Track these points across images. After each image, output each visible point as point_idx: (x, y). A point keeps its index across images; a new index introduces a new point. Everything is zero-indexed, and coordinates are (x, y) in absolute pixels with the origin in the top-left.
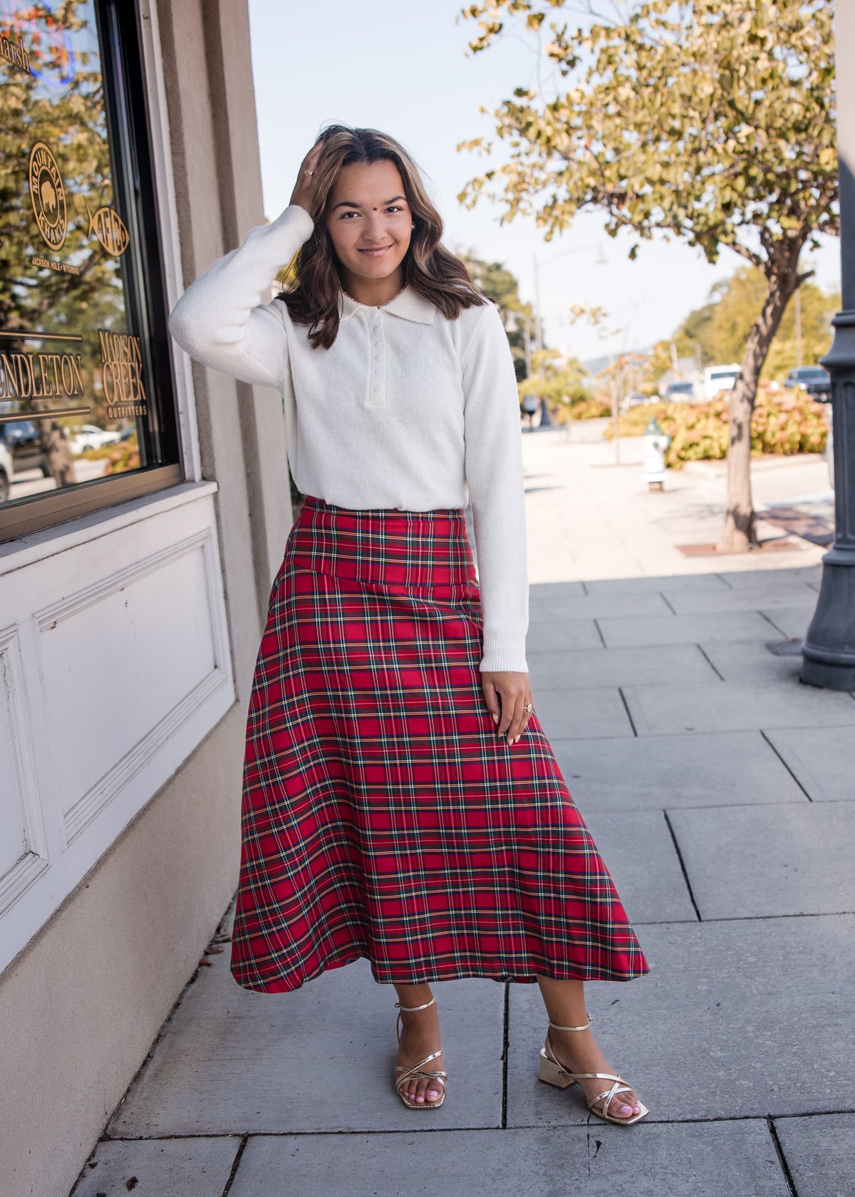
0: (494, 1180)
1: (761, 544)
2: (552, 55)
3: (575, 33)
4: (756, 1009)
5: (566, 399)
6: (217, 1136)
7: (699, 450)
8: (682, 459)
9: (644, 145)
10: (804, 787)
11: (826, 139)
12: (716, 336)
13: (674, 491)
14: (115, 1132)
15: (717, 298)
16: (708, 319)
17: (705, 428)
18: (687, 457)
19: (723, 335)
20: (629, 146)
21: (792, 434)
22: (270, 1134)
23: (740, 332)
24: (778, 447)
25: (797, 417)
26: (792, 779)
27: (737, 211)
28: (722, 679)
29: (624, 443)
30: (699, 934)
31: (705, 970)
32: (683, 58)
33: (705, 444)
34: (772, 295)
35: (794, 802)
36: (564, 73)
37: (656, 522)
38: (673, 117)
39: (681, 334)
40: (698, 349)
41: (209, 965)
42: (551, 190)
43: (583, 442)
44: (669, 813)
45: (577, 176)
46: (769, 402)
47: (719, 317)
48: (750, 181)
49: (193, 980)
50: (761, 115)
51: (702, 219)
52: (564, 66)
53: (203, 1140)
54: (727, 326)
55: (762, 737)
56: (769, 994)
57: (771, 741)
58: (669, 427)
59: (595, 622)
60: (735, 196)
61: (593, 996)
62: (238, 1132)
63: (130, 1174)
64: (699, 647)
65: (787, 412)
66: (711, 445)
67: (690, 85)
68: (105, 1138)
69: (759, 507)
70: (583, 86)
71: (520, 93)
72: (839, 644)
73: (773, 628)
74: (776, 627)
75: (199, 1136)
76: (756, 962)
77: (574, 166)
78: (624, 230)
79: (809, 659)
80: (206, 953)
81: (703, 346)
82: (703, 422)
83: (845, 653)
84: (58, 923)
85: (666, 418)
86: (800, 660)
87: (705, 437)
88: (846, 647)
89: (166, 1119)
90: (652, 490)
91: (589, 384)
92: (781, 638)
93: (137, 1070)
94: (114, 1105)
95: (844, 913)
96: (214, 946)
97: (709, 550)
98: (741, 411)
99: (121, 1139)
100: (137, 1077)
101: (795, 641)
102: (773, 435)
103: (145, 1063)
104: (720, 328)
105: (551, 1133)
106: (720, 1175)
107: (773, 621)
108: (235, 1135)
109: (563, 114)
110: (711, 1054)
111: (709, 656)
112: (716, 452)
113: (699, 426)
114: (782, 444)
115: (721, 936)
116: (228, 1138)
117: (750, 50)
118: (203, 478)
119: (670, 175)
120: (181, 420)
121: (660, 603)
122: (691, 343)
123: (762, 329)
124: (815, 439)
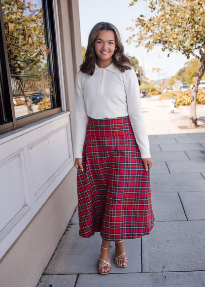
1: (198, 126)
2: (149, 7)
3: (155, 2)
4: (202, 243)
5: (150, 90)
6: (71, 274)
7: (182, 103)
8: (178, 105)
9: (172, 29)
12: (186, 75)
13: (177, 113)
14: (46, 273)
15: (186, 66)
16: (184, 71)
18: (180, 104)
19: (188, 75)
20: (168, 30)
22: (84, 274)
23: (192, 74)
24: (202, 102)
27: (194, 46)
28: (190, 160)
29: (165, 101)
30: (188, 224)
31: (190, 233)
32: (182, 8)
33: (184, 101)
34: (202, 66)
36: (152, 11)
37: (173, 120)
38: (179, 23)
39: (178, 74)
40: (182, 78)
41: (68, 230)
42: (149, 40)
43: (154, 100)
44: (179, 193)
45: (155, 36)
47: (187, 70)
48: (197, 38)
49: (64, 234)
50: (201, 23)
51: (186, 48)
52: (152, 10)
54: (189, 73)
55: (201, 174)
57: (203, 175)
58: (175, 97)
59: (159, 145)
60: (194, 42)
61: (162, 239)
62: (76, 273)
63: (50, 284)
64: (184, 151)
67: (183, 15)
68: (44, 274)
69: (197, 117)
70: (157, 15)
71: (141, 16)
73: (202, 147)
75: (67, 274)
76: (202, 231)
77: (154, 34)
78: (166, 50)
80: (67, 227)
81: (183, 77)
82: (184, 96)
84: (33, 222)
85: (175, 95)
89: (59, 270)
90: (171, 113)
91: (156, 86)
92: (204, 150)
93: (51, 257)
94: (46, 266)
96: (69, 226)
97: (186, 128)
98: (194, 94)
99: (48, 275)
100: (51, 259)
102: (200, 99)
103: (53, 255)
104: (187, 73)
105: (154, 274)
107: (202, 145)
109: (152, 22)
110: (192, 254)
111: (187, 154)
112: (187, 103)
113: (183, 97)
115: (193, 224)
116: (74, 275)
117: (198, 7)
118: (67, 111)
119: (178, 37)
120: (62, 96)
121: (174, 140)
122: (180, 77)
123: (199, 74)
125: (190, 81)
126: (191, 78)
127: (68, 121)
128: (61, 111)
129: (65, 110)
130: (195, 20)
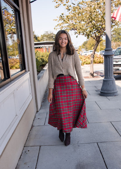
0: (68, 149)
1: (94, 77)
4: (95, 132)
7: (86, 63)
8: (83, 64)
10: (101, 108)
11: (104, 23)
12: (88, 46)
15: (88, 40)
16: (87, 43)
17: (87, 60)
19: (89, 45)
21: (99, 61)
23: (91, 45)
24: (97, 62)
25: (99, 58)
26: (99, 107)
27: (92, 32)
28: (90, 95)
31: (89, 128)
35: (99, 110)
36: (68, 11)
39: (83, 45)
41: (32, 129)
46: (96, 56)
47: (88, 42)
48: (94, 28)
49: (30, 131)
51: (87, 33)
54: (89, 44)
55: (95, 102)
56: (97, 131)
57: (97, 103)
60: (92, 30)
61: (77, 131)
63: (28, 150)
67: (86, 15)
68: (24, 147)
69: (94, 71)
71: (62, 14)
72: (105, 91)
73: (96, 88)
75: (35, 146)
76: (95, 127)
79: (101, 92)
85: (81, 58)
86: (100, 92)
89: (31, 145)
94: (25, 143)
95: (105, 122)
96: (32, 127)
97: (88, 77)
98: (92, 59)
99: (26, 147)
100: (26, 141)
101: (99, 90)
103: (27, 139)
105: (74, 145)
110: (91, 137)
111: (88, 92)
112: (88, 63)
115: (91, 125)
116: (38, 146)
120: (26, 64)
123: (95, 48)
124: (102, 61)
126: (91, 48)
127: (29, 76)
128: (26, 71)
129: (28, 71)
130: (93, 18)
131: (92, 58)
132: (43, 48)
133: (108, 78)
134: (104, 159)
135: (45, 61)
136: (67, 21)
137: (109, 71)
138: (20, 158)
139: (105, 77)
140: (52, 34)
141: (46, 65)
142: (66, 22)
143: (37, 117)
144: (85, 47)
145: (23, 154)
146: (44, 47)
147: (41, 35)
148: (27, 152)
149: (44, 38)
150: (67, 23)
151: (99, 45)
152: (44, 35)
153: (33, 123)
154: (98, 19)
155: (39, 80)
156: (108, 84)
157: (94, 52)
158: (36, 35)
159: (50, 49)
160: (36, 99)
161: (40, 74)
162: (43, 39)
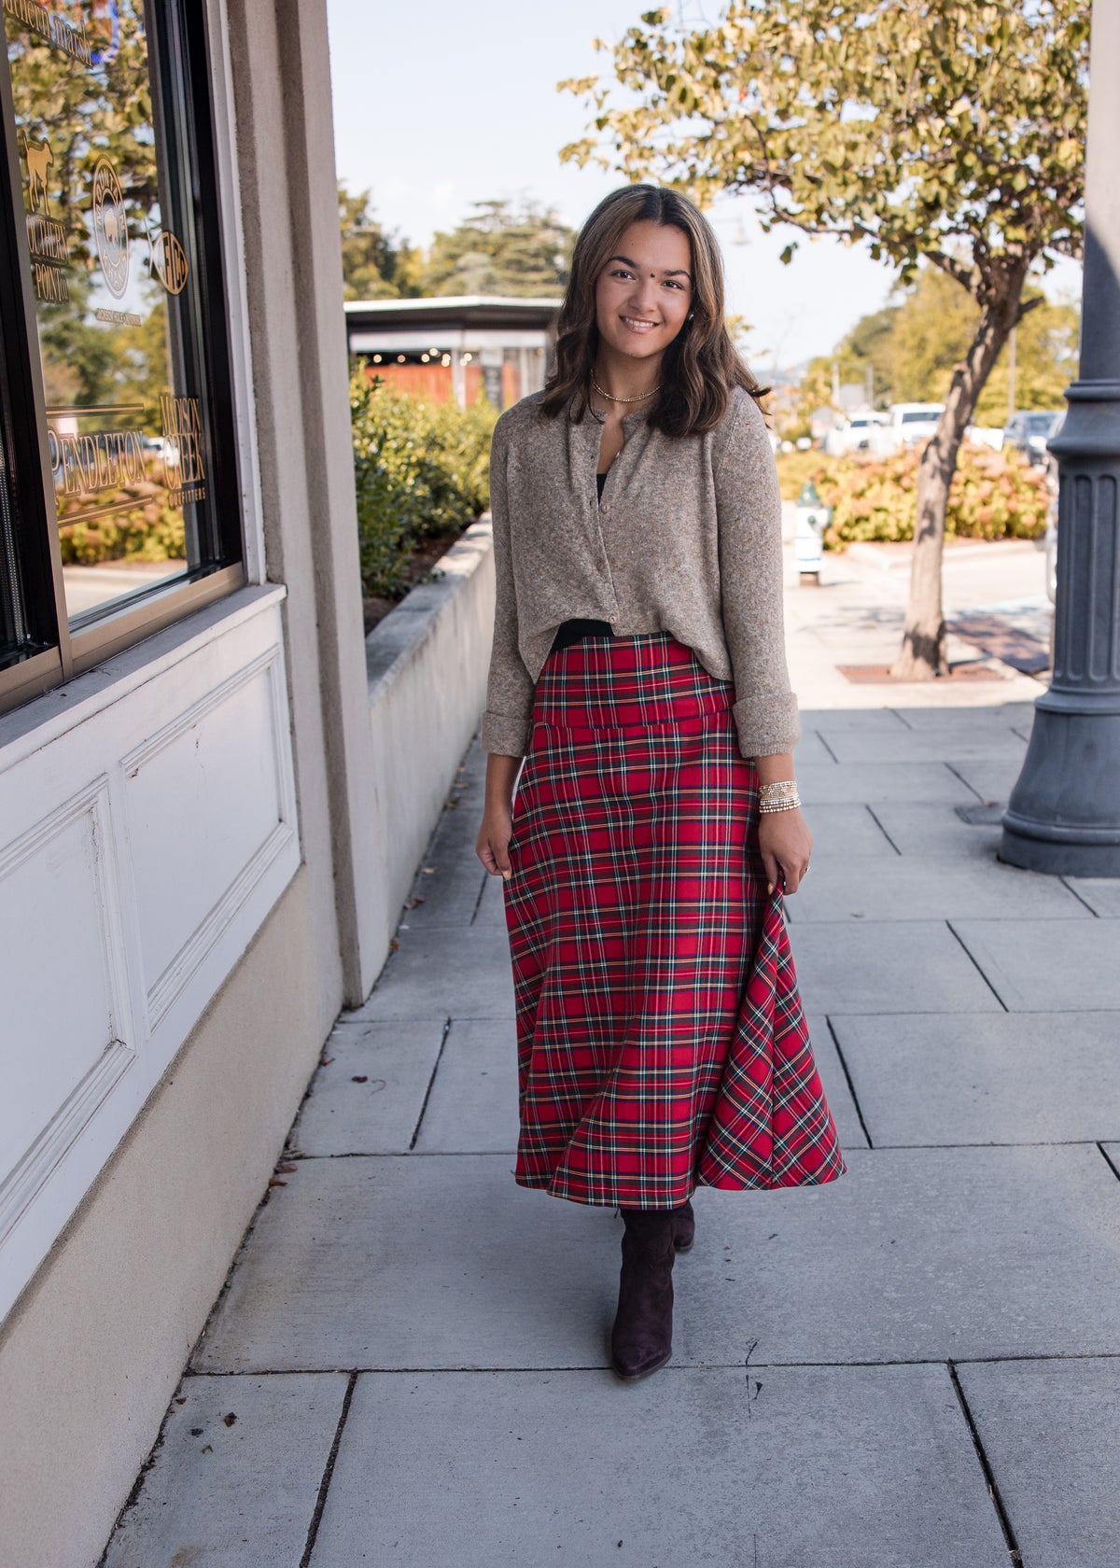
0: (643, 1420)
1: (948, 668)
4: (936, 1247)
6: (321, 1372)
7: (869, 528)
8: (844, 539)
9: (821, 108)
10: (999, 994)
11: (1070, 121)
12: (896, 357)
13: (833, 585)
14: (200, 1366)
15: (899, 301)
16: (886, 330)
17: (878, 497)
18: (851, 536)
19: (906, 355)
20: (800, 110)
21: (998, 511)
22: (383, 1371)
23: (930, 353)
24: (978, 527)
25: (1006, 488)
26: (985, 984)
27: (943, 214)
28: (899, 853)
30: (870, 1163)
31: (877, 1204)
33: (877, 519)
34: (983, 331)
35: (987, 1012)
37: (808, 630)
39: (848, 349)
40: (870, 373)
41: (283, 1184)
44: (832, 1020)
45: (726, 146)
46: (969, 464)
47: (902, 327)
48: (964, 173)
49: (264, 1202)
50: (984, 84)
51: (897, 223)
53: (306, 1376)
54: (912, 342)
55: (948, 930)
56: (953, 1232)
57: (960, 935)
58: (829, 491)
60: (942, 192)
61: (747, 1229)
62: (344, 1368)
63: (227, 1410)
64: (868, 808)
65: (992, 480)
66: (885, 521)
67: (888, 34)
68: (189, 1372)
69: (949, 615)
71: (652, 19)
72: (1049, 815)
73: (964, 786)
74: (968, 786)
75: (300, 1372)
76: (937, 1196)
78: (781, 227)
79: (1011, 831)
80: (276, 1172)
81: (877, 369)
82: (877, 487)
83: (1057, 826)
84: (144, 1124)
85: (826, 480)
86: (999, 831)
87: (878, 510)
88: (1059, 818)
89: (259, 1354)
90: (804, 584)
92: (975, 801)
93: (215, 1300)
94: (195, 1339)
95: (1042, 1144)
96: (285, 1163)
97: (880, 674)
98: (932, 489)
99: (209, 1374)
100: (216, 1309)
101: (992, 805)
102: (972, 511)
103: (222, 1294)
104: (903, 344)
105: (706, 1374)
106: (894, 1419)
107: (964, 777)
108: (342, 1371)
109: (711, 56)
110: (885, 1294)
111: (881, 822)
112: (892, 531)
113: (869, 494)
114: (983, 525)
115: (896, 1166)
116: (333, 1374)
118: (269, 580)
119: (858, 158)
121: (816, 744)
122: (858, 363)
123: (967, 378)
124: (1027, 520)
125: (918, 394)
126: (926, 378)
127: (275, 635)
128: (243, 583)
129: (263, 578)
130: (957, 70)
131: (938, 482)
132: (446, 360)
133: (1090, 683)
134: (1012, 1544)
135: (459, 496)
136: (697, 91)
137: (1099, 614)
138: (132, 1501)
139: (1056, 681)
140: (546, 225)
141: (473, 529)
142: (683, 96)
143: (347, 1060)
144: (862, 375)
145: (164, 1457)
146: (461, 353)
147: (440, 238)
148: (216, 1433)
149: (461, 262)
150: (696, 105)
151: (1009, 351)
152: (464, 231)
153: (297, 1121)
154: (1008, 75)
155: (388, 677)
156: (1090, 748)
157: (958, 413)
158: (385, 230)
159: (517, 379)
160: (335, 875)
161: (396, 625)
162: (449, 275)
